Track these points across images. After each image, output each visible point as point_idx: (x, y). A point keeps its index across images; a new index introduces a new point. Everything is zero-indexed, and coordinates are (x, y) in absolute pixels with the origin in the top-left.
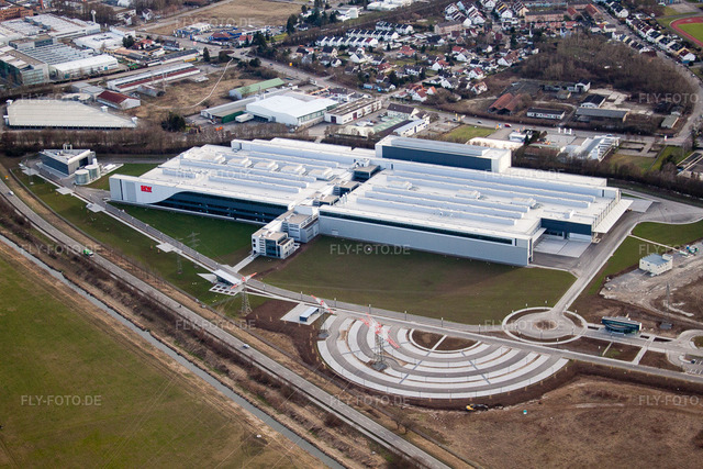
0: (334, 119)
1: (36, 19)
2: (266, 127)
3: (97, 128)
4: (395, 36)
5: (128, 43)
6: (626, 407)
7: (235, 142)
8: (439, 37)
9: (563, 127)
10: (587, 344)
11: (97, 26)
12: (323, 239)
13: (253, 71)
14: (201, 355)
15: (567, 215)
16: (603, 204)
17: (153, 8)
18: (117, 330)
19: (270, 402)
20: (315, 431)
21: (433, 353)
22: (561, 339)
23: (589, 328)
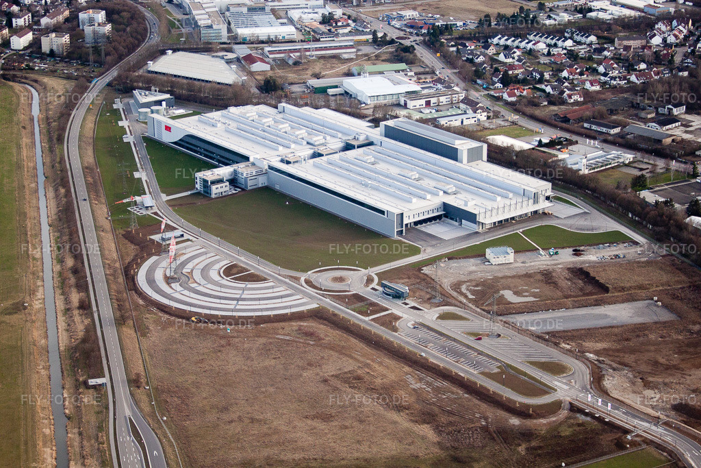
0: (406, 104)
4: (569, 43)
5: (328, 19)
6: (313, 345)
7: (283, 106)
8: (605, 50)
15: (467, 203)
19: (64, 286)
20: (67, 310)
23: (373, 289)
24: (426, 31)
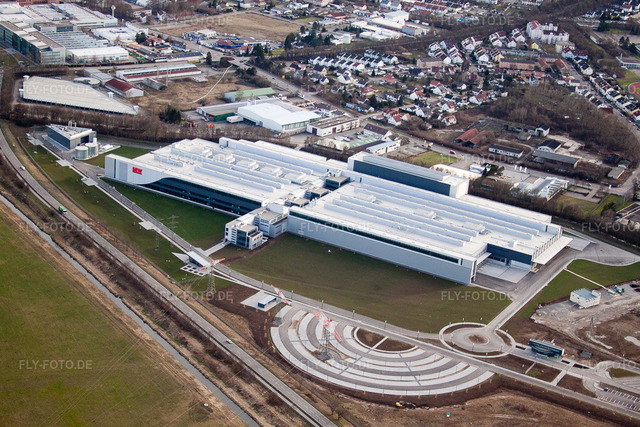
0: (315, 131)
1: (61, 7)
2: (252, 130)
3: (101, 111)
4: (381, 64)
5: (141, 39)
6: (539, 422)
7: (223, 140)
8: (420, 71)
9: (519, 165)
10: (513, 361)
11: (115, 20)
12: (290, 237)
13: (248, 79)
14: (164, 326)
15: (511, 244)
16: (545, 238)
17: (168, 10)
18: (93, 294)
19: (220, 376)
20: (257, 407)
21: (373, 351)
22: (490, 354)
23: (517, 347)
24: (244, 52)
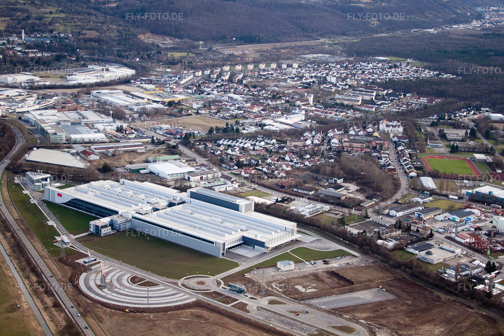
0: (189, 178)
1: (83, 112)
4: (263, 143)
5: (120, 130)
6: (205, 323)
7: (122, 180)
8: (285, 147)
9: (306, 198)
11: (111, 119)
13: (172, 151)
15: (256, 236)
16: (282, 234)
21: (134, 286)
23: (223, 288)
24: (179, 136)
